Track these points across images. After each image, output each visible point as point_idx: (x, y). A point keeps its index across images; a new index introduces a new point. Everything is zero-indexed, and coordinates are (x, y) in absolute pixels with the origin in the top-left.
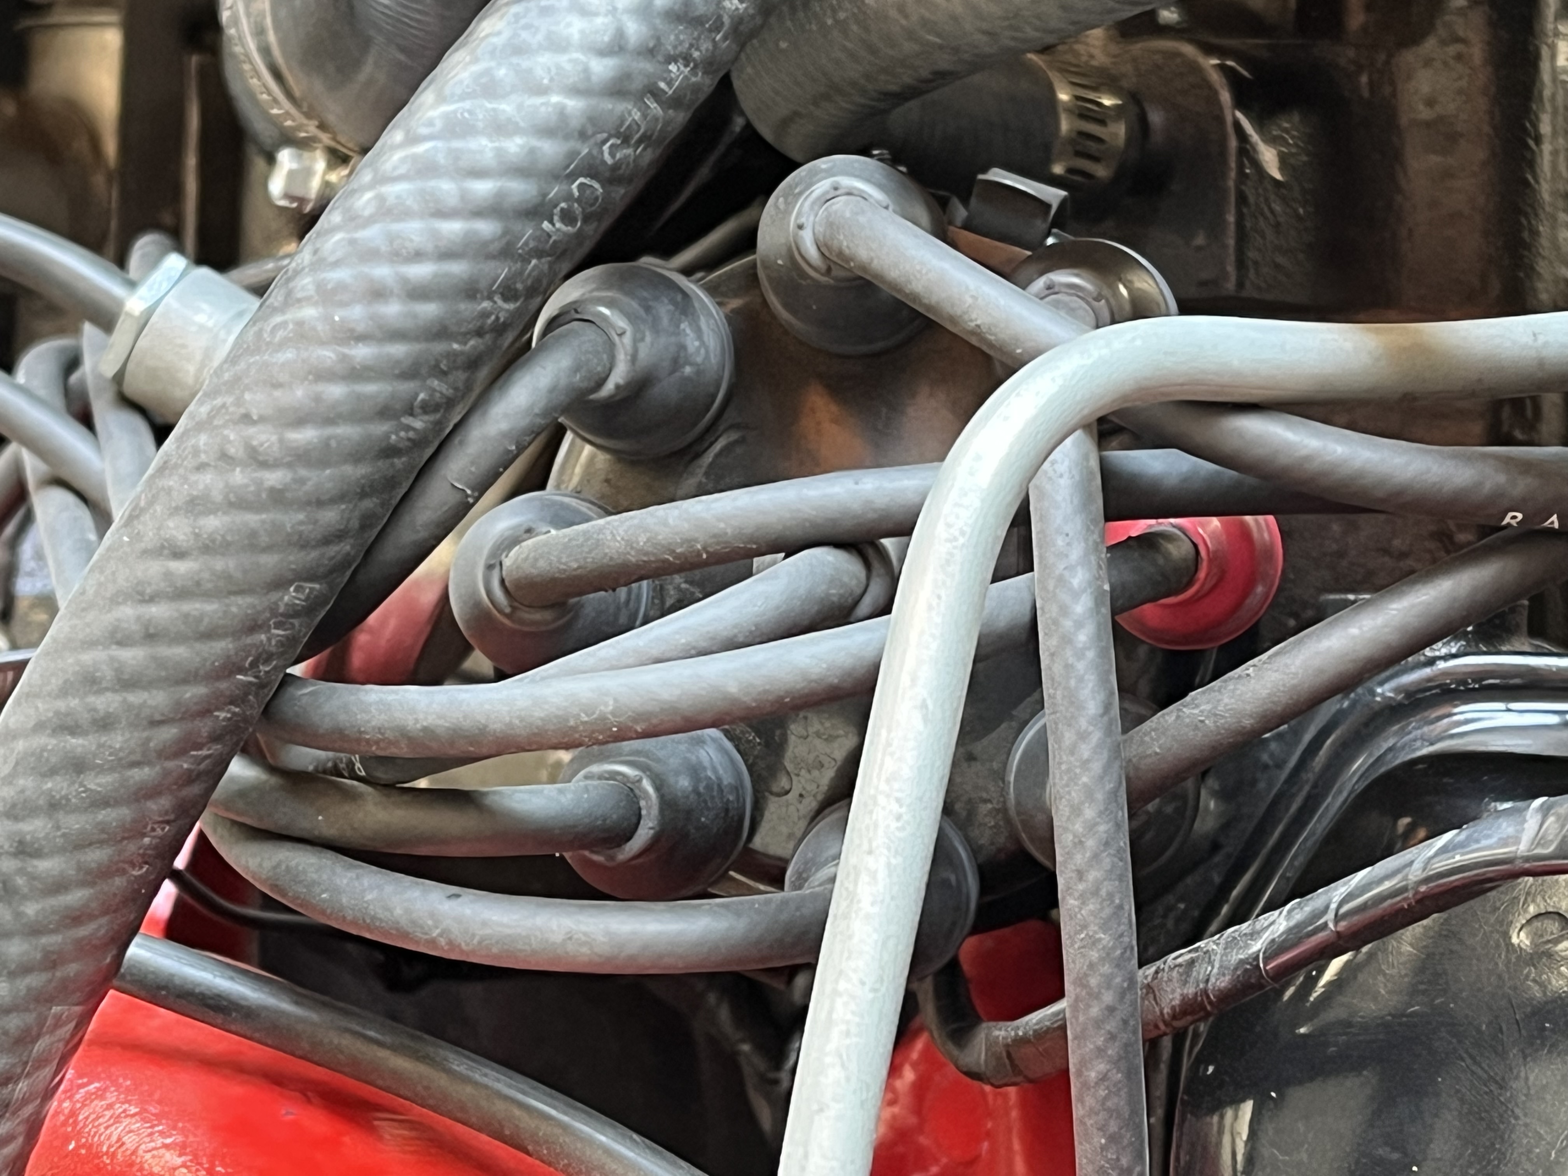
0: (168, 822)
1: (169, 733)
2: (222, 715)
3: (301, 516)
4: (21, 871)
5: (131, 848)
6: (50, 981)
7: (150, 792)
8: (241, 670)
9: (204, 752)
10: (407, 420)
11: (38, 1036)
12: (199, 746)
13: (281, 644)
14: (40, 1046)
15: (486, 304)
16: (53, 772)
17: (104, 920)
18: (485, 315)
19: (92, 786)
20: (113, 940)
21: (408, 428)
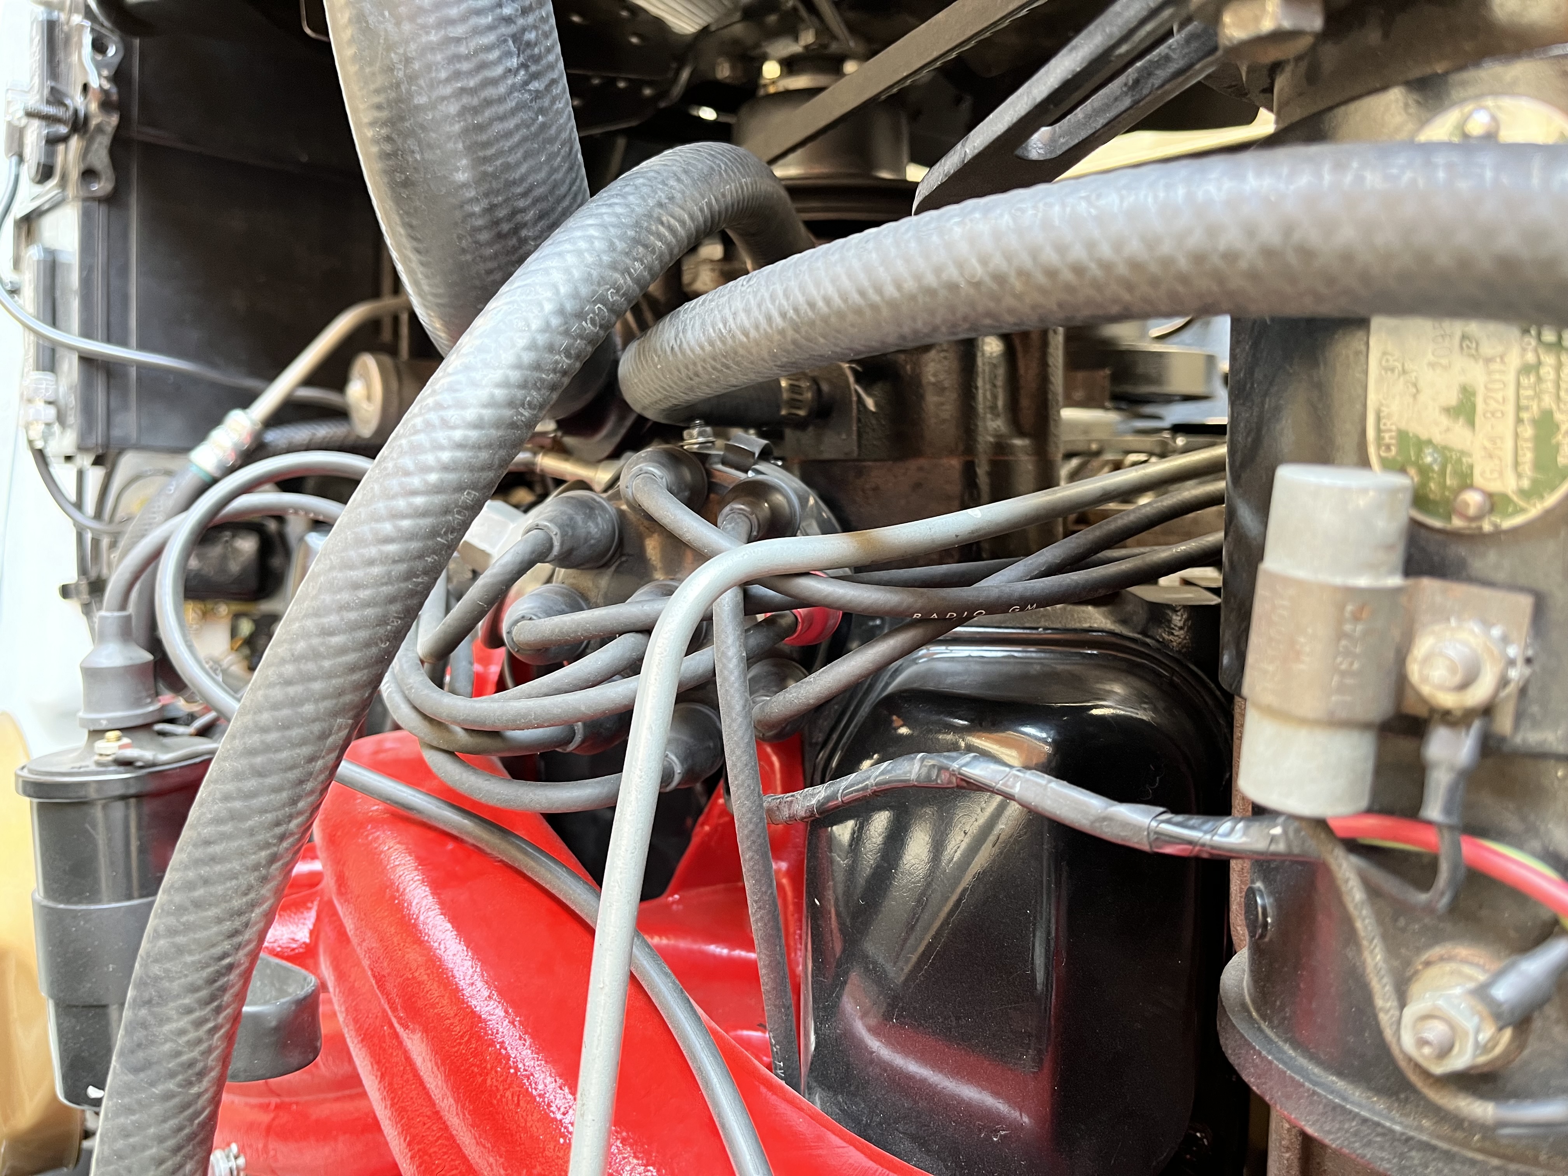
0: (400, 618)
1: (403, 567)
2: (429, 560)
3: (470, 454)
4: (323, 644)
5: (381, 631)
6: (336, 704)
7: (392, 600)
8: (439, 535)
9: (420, 580)
10: (521, 410)
11: (330, 735)
12: (417, 577)
13: (459, 524)
14: (331, 740)
15: (557, 357)
16: (340, 590)
17: (366, 671)
18: (557, 362)
19: (362, 596)
20: (370, 683)
21: (522, 415)
